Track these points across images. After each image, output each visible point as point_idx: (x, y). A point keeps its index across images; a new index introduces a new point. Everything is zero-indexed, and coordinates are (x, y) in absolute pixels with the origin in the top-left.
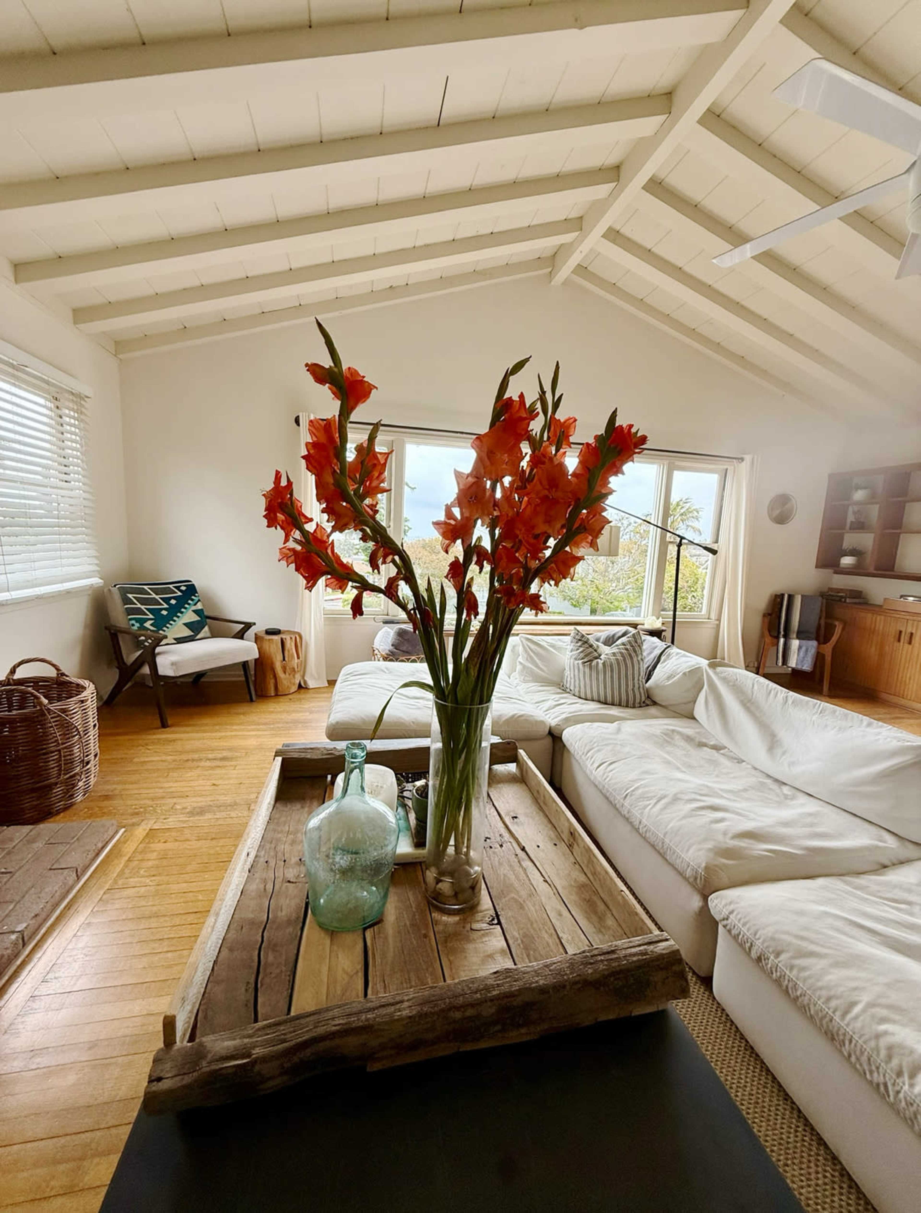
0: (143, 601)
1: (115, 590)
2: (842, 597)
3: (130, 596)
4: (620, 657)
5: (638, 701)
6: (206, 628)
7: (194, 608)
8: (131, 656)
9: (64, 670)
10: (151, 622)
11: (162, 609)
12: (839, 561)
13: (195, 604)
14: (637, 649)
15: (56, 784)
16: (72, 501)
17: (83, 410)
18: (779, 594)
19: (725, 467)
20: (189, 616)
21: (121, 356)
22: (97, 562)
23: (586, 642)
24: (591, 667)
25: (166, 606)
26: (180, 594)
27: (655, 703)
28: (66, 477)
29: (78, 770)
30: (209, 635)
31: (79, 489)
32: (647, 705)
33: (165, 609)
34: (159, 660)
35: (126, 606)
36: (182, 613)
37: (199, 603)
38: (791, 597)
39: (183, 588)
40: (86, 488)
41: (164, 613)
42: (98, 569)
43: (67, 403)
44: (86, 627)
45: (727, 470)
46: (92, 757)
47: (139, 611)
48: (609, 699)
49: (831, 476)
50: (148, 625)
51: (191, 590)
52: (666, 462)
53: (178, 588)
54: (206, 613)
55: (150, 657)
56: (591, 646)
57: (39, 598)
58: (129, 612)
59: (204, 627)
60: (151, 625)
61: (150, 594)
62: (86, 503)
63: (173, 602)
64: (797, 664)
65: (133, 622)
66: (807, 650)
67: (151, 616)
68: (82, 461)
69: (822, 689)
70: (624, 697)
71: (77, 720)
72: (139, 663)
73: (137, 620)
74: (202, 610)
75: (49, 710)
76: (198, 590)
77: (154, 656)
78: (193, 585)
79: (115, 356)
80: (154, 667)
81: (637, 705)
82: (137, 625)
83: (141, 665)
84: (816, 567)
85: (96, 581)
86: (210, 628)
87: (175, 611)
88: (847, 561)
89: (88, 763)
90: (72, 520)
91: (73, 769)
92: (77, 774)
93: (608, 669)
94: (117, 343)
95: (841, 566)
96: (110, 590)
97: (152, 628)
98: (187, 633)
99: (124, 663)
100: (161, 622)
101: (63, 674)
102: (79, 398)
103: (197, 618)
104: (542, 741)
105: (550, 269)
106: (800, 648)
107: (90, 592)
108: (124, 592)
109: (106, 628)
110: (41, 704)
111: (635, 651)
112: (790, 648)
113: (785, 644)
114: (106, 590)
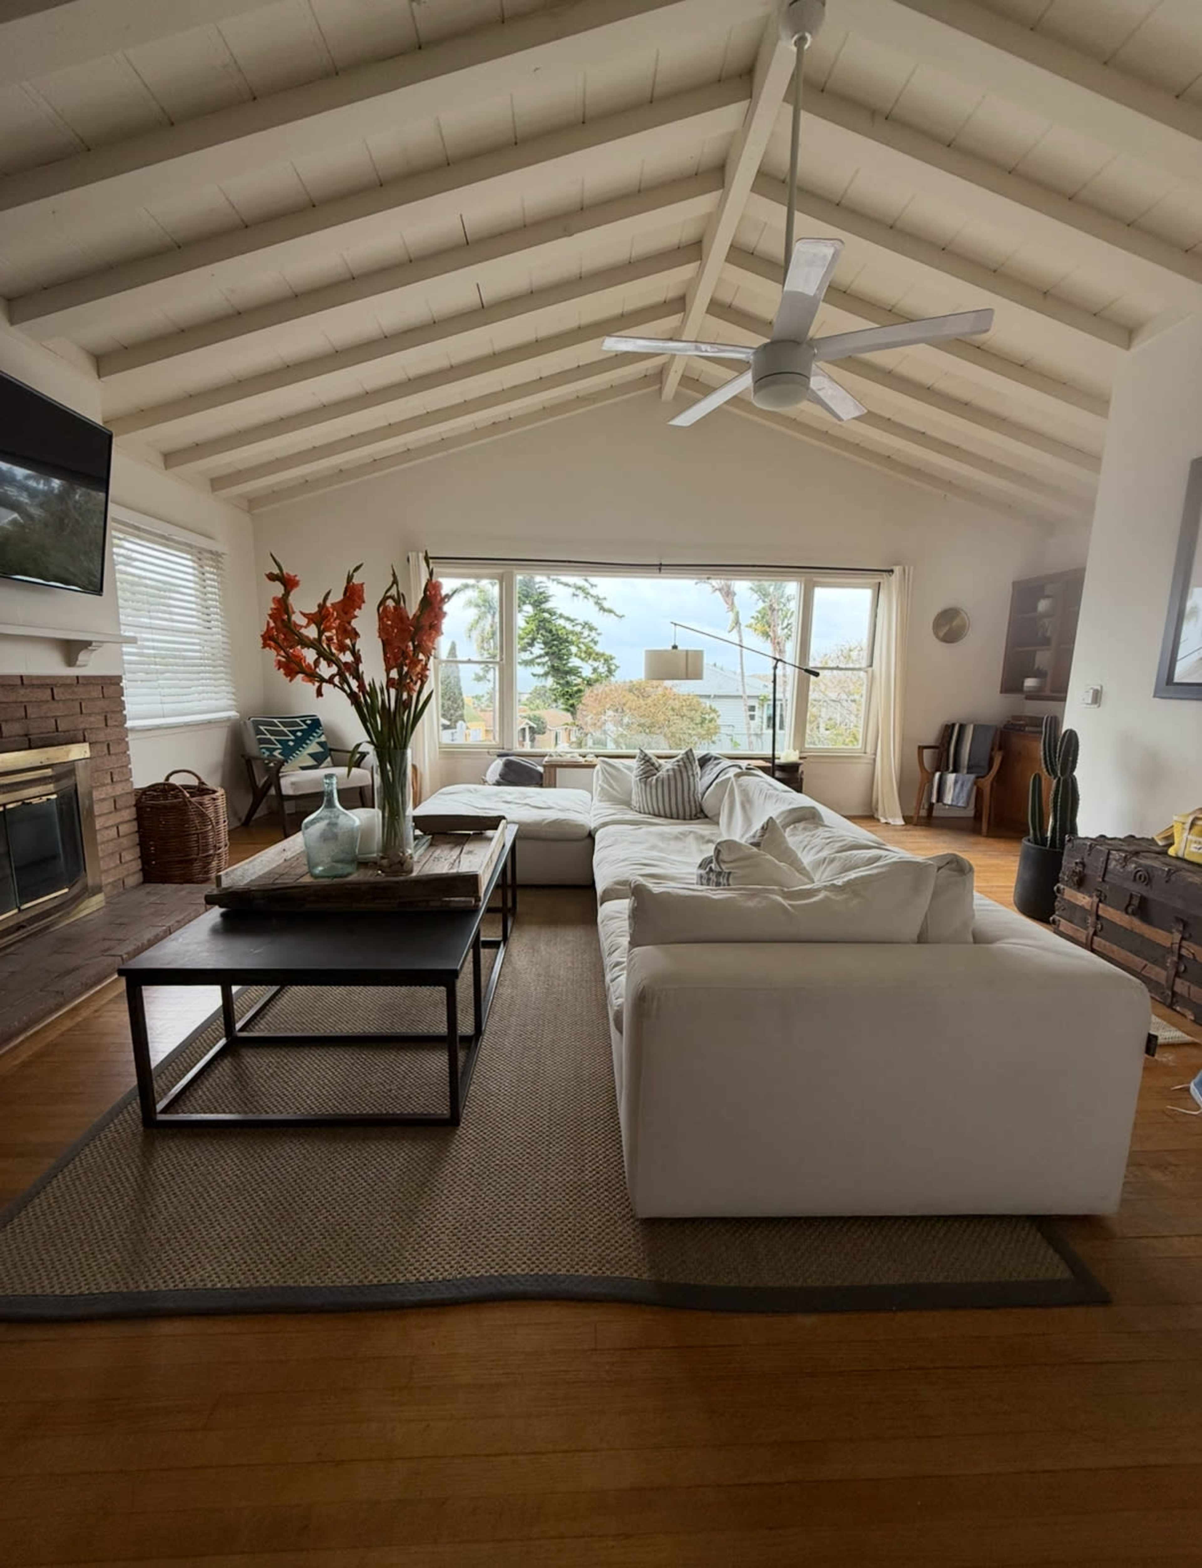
0: (272, 733)
1: (249, 723)
2: (1021, 725)
3: (262, 728)
4: (671, 773)
5: (688, 813)
6: (329, 759)
7: (318, 740)
8: (261, 781)
9: (204, 780)
10: (279, 751)
11: (289, 740)
12: (1023, 682)
13: (319, 737)
14: (688, 765)
15: (196, 859)
16: (214, 645)
17: (220, 565)
18: (949, 724)
19: (877, 581)
20: (313, 747)
21: (255, 511)
22: (233, 697)
23: (648, 761)
24: (646, 784)
25: (293, 737)
26: (305, 727)
27: (706, 817)
28: (208, 624)
29: (211, 852)
30: (331, 764)
31: (219, 634)
32: (699, 818)
33: (292, 740)
34: (283, 782)
35: (259, 737)
36: (307, 744)
37: (323, 736)
38: (962, 727)
39: (309, 722)
40: (224, 633)
41: (291, 743)
42: (233, 703)
43: (208, 562)
44: (225, 755)
45: (880, 583)
46: (222, 844)
47: (269, 742)
48: (662, 813)
49: (1014, 583)
50: (276, 753)
51: (316, 724)
52: (803, 579)
53: (304, 722)
54: (329, 746)
55: (275, 779)
56: (653, 764)
57: (187, 725)
58: (261, 741)
59: (326, 758)
60: (280, 754)
61: (278, 726)
62: (225, 646)
63: (299, 734)
64: (953, 800)
65: (264, 750)
66: (962, 785)
67: (279, 746)
68: (221, 610)
69: (981, 828)
70: (674, 810)
71: (211, 814)
72: (267, 785)
73: (267, 749)
74: (325, 742)
75: (190, 801)
76: (322, 723)
77: (278, 779)
78: (318, 720)
79: (248, 512)
80: (279, 788)
81: (687, 817)
82: (267, 753)
83: (269, 788)
84: (1001, 692)
85: (233, 714)
86: (332, 759)
87: (301, 742)
88: (1030, 683)
89: (220, 848)
90: (214, 660)
91: (208, 851)
92: (211, 855)
93: (660, 784)
94: (250, 501)
95: (1025, 689)
96: (245, 723)
97: (280, 757)
98: (311, 762)
99: (257, 787)
100: (289, 752)
101: (203, 783)
102: (216, 555)
103: (320, 749)
104: (583, 843)
105: (657, 387)
106: (956, 782)
107: (228, 724)
108: (256, 724)
109: (243, 756)
110: (184, 796)
111: (686, 767)
112: (945, 783)
113: (941, 778)
114: (242, 722)
